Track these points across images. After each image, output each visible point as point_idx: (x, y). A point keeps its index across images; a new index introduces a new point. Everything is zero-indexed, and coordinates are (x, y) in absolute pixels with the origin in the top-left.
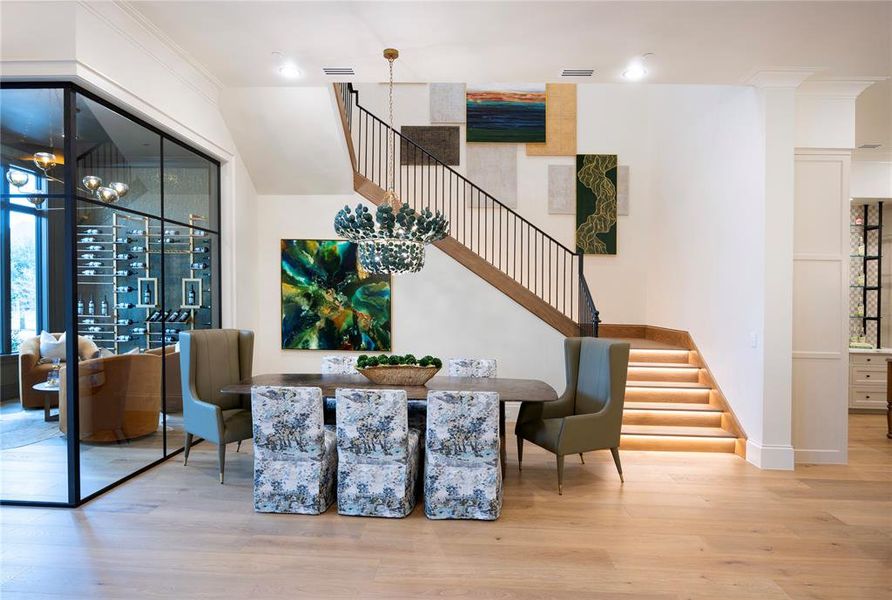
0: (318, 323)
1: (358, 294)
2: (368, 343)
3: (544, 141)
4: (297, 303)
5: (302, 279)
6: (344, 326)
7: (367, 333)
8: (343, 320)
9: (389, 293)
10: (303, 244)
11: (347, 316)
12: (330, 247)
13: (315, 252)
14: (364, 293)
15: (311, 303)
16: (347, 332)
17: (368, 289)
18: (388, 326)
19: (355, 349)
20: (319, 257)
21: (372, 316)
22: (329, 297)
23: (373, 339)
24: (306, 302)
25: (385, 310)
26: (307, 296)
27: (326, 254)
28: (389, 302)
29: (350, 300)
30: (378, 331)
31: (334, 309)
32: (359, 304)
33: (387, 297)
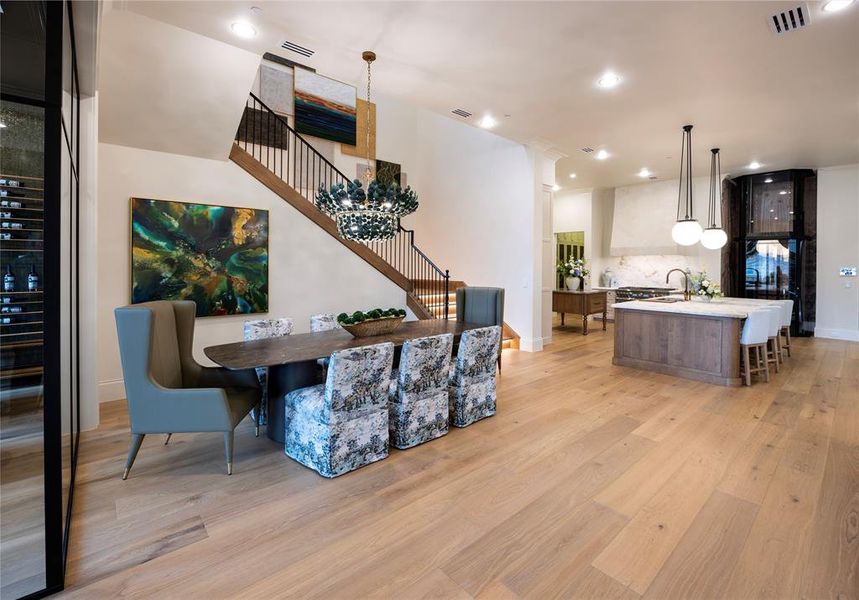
0: (183, 291)
1: (233, 259)
2: (244, 306)
3: (355, 145)
4: (154, 269)
5: (163, 244)
6: (217, 291)
7: (243, 297)
8: (216, 286)
9: (267, 258)
10: (164, 205)
11: (221, 281)
12: (201, 211)
13: (181, 215)
14: (239, 258)
15: (174, 270)
16: (220, 297)
17: (243, 254)
18: (265, 290)
19: (229, 314)
20: (186, 221)
21: (248, 280)
22: (198, 262)
23: (250, 303)
24: (167, 268)
25: (262, 275)
26: (170, 262)
27: (195, 218)
28: (266, 267)
29: (223, 264)
30: (255, 294)
31: (206, 274)
32: (234, 269)
33: (264, 262)
